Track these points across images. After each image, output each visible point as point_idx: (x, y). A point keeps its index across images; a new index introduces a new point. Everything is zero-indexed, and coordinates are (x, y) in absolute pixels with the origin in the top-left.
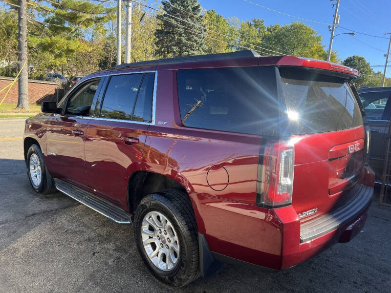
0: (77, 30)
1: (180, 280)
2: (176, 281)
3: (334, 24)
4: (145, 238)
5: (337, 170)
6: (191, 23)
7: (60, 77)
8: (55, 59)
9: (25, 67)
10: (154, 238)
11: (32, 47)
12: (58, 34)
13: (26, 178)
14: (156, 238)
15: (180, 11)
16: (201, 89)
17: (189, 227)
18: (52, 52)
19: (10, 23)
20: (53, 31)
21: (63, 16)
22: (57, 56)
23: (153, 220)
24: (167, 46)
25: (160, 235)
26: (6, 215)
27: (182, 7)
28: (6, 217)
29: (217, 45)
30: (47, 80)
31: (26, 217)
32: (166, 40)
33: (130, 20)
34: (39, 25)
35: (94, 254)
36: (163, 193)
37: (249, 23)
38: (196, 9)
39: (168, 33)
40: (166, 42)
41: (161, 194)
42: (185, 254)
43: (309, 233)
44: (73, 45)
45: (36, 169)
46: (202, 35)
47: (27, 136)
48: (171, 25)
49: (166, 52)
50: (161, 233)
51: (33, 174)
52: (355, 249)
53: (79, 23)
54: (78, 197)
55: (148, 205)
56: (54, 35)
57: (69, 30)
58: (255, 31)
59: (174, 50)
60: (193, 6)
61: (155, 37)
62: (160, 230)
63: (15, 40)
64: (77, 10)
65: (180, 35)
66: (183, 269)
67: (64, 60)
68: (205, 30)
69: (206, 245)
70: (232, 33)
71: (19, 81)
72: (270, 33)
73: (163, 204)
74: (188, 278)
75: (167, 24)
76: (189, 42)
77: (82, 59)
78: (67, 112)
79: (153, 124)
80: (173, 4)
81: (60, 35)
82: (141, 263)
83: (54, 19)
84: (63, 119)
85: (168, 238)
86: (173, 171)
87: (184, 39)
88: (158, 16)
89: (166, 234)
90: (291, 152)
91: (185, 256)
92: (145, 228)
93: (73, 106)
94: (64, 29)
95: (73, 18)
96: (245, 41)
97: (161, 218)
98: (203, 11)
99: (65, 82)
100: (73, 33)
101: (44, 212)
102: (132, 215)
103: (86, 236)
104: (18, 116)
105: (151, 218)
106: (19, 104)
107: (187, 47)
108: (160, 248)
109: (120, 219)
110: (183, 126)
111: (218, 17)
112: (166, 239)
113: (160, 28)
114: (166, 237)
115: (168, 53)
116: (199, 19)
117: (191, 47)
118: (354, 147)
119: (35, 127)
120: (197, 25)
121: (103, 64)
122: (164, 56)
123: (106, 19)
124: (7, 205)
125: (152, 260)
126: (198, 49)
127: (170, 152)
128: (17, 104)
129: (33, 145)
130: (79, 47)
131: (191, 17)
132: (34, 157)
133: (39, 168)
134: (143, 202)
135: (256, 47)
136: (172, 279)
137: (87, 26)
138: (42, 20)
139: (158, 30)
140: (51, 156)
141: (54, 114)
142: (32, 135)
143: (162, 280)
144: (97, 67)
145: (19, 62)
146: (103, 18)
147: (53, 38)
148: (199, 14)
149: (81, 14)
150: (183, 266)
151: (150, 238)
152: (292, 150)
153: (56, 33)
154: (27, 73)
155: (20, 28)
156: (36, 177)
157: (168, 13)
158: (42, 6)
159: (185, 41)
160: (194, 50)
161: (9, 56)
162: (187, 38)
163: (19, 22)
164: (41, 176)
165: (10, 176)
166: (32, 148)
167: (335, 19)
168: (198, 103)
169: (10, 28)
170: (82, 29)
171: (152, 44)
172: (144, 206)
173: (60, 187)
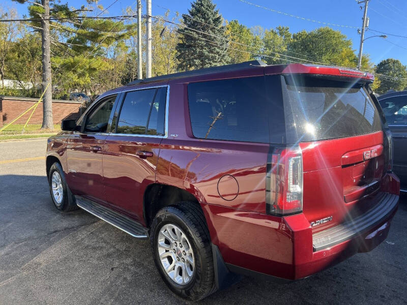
0: (99, 49)
1: (197, 293)
2: (193, 295)
3: (363, 27)
4: (162, 252)
5: (354, 178)
6: (213, 35)
7: (83, 96)
8: (78, 78)
9: (49, 88)
10: (170, 251)
11: (56, 68)
12: (81, 54)
13: (49, 196)
14: (172, 251)
15: (201, 24)
16: (218, 101)
17: (203, 239)
18: (75, 71)
19: (35, 45)
20: (75, 50)
21: (85, 35)
22: (80, 76)
23: (168, 233)
24: (189, 60)
25: (175, 248)
26: (29, 233)
27: (203, 20)
28: (29, 234)
29: (240, 55)
30: (70, 100)
31: (48, 234)
32: (187, 53)
33: (150, 36)
34: (63, 46)
35: (112, 269)
36: (178, 206)
37: (274, 31)
38: (217, 20)
39: (190, 46)
40: (188, 55)
41: (175, 206)
42: (200, 267)
43: (323, 242)
44: (95, 63)
45: (58, 187)
46: (224, 47)
47: (50, 155)
48: (192, 38)
49: (189, 66)
50: (176, 246)
51: (55, 192)
52: (384, 262)
53: (101, 41)
54: (98, 213)
55: (163, 218)
56: (77, 55)
57: (91, 49)
58: (279, 40)
59: (197, 63)
60: (214, 18)
61: (176, 51)
62: (176, 243)
63: (40, 62)
64: (98, 29)
65: (202, 48)
66: (199, 282)
67: (88, 79)
68: (227, 42)
69: (220, 256)
70: (255, 43)
71: (44, 102)
72: (296, 40)
73: (178, 217)
74: (204, 291)
75: (188, 38)
76: (211, 54)
77: (105, 77)
78: (85, 129)
79: (166, 137)
80: (194, 18)
81: (82, 55)
82: (159, 278)
83: (76, 38)
84: (82, 136)
85: (184, 251)
86: (191, 185)
87: (206, 52)
88: (179, 30)
89: (181, 247)
90: (299, 159)
91: (200, 269)
92: (161, 241)
93: (92, 124)
94: (86, 48)
95: (94, 37)
96: (270, 50)
97: (176, 230)
98: (224, 22)
99: (88, 100)
100: (95, 51)
101: (65, 229)
102: (149, 229)
103: (105, 252)
104: (42, 136)
105: (167, 231)
106: (44, 124)
107: (209, 60)
108: (176, 262)
109: (137, 233)
110: (194, 137)
111: (241, 28)
112: (182, 252)
113: (181, 42)
114: (182, 250)
115: (191, 66)
116: (221, 31)
117: (213, 59)
118: (371, 153)
119: (57, 145)
120: (219, 37)
121: (126, 80)
122: (186, 70)
123: (127, 36)
124: (30, 222)
125: (168, 274)
126: (221, 61)
127: (190, 166)
128: (42, 125)
129: (55, 163)
130: (101, 65)
131: (212, 29)
132: (56, 175)
133: (61, 185)
134: (158, 215)
135: (281, 56)
136: (188, 293)
137: (108, 44)
138: (65, 41)
139: (179, 44)
140: (71, 173)
141: (74, 132)
142: (53, 153)
143: (179, 295)
144: (120, 83)
145: (43, 83)
146: (123, 36)
147: (76, 57)
148: (220, 26)
149: (102, 33)
150: (198, 279)
151: (166, 251)
152: (300, 157)
153: (79, 53)
154: (51, 93)
155: (43, 50)
156: (58, 194)
157: (189, 26)
158: (65, 28)
159: (206, 53)
160: (216, 62)
161: (34, 77)
162: (209, 50)
163: (43, 44)
164: (62, 193)
165: (34, 195)
166: (54, 166)
167: (364, 22)
168: (219, 115)
169: (35, 50)
170: (104, 47)
171: (174, 58)
172: (159, 219)
173: (80, 204)
